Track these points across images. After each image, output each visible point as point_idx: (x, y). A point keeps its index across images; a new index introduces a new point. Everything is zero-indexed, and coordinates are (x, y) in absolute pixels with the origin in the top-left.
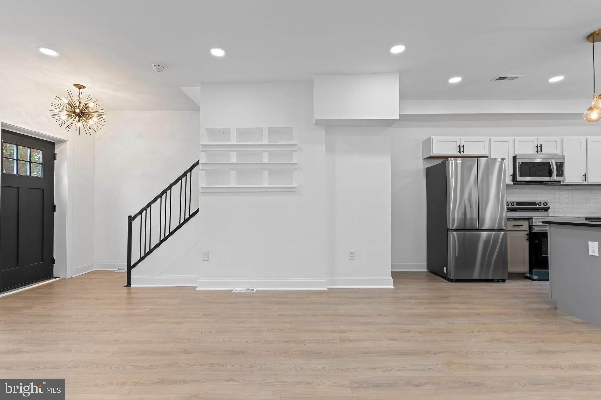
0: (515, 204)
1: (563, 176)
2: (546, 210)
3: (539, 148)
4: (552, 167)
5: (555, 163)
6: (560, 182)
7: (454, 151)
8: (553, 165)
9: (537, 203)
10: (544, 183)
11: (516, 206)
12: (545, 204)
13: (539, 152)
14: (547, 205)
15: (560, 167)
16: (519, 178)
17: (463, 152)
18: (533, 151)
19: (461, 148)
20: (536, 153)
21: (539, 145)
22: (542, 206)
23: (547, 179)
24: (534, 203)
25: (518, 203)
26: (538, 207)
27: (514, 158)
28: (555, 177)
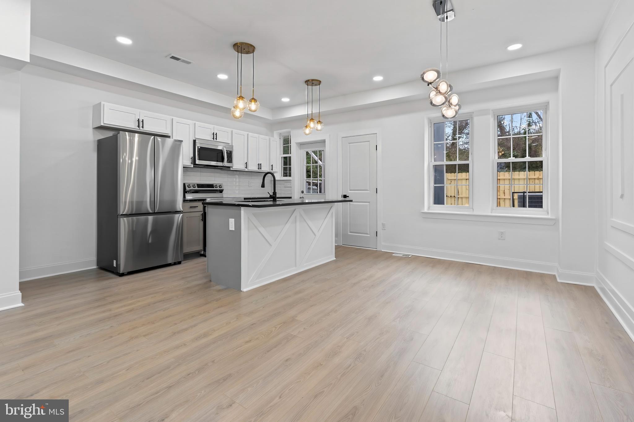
0: (196, 186)
1: (232, 163)
2: (221, 191)
3: (215, 136)
4: (223, 153)
5: (226, 151)
6: (229, 167)
7: (133, 126)
8: (224, 152)
9: (214, 186)
10: (219, 167)
11: (196, 188)
12: (220, 186)
13: (215, 140)
14: (221, 187)
15: (230, 154)
16: (198, 162)
17: (143, 127)
18: (210, 138)
19: (140, 123)
20: (213, 140)
21: (215, 134)
22: (218, 188)
23: (220, 164)
24: (211, 186)
25: (199, 186)
26: (215, 189)
27: (195, 141)
28: (226, 164)
